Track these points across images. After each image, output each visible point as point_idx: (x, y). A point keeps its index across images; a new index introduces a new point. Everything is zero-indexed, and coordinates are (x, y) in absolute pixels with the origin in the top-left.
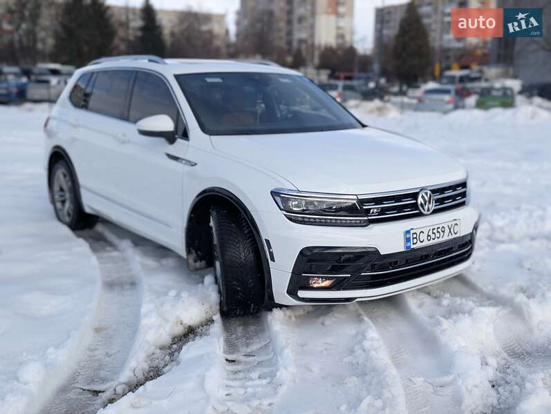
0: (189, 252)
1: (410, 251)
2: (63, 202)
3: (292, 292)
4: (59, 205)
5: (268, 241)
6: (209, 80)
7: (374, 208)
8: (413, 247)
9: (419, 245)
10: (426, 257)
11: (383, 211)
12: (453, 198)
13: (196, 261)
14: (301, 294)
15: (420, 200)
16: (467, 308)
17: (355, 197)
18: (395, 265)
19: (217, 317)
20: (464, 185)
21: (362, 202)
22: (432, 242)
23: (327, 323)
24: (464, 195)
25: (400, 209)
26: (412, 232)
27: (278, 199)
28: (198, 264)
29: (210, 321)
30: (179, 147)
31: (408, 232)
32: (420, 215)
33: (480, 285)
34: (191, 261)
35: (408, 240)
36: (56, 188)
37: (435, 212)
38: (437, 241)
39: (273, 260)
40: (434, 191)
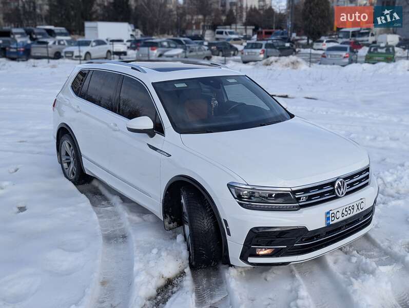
0: (165, 217)
1: (329, 226)
2: (69, 164)
3: (244, 257)
4: (65, 165)
5: (225, 221)
6: (177, 86)
7: (303, 197)
8: (331, 223)
9: (336, 221)
10: (340, 229)
11: (310, 198)
12: (360, 181)
13: (170, 223)
14: (251, 260)
17: (290, 189)
18: (318, 237)
19: (188, 270)
20: (367, 170)
21: (294, 192)
22: (345, 217)
23: (269, 278)
24: (367, 177)
25: (322, 195)
26: (331, 212)
27: (233, 190)
28: (171, 225)
29: (182, 273)
30: (157, 140)
31: (328, 213)
32: (337, 197)
34: (167, 223)
35: (328, 219)
36: (63, 153)
37: (348, 193)
38: (349, 216)
39: (229, 234)
40: (345, 179)
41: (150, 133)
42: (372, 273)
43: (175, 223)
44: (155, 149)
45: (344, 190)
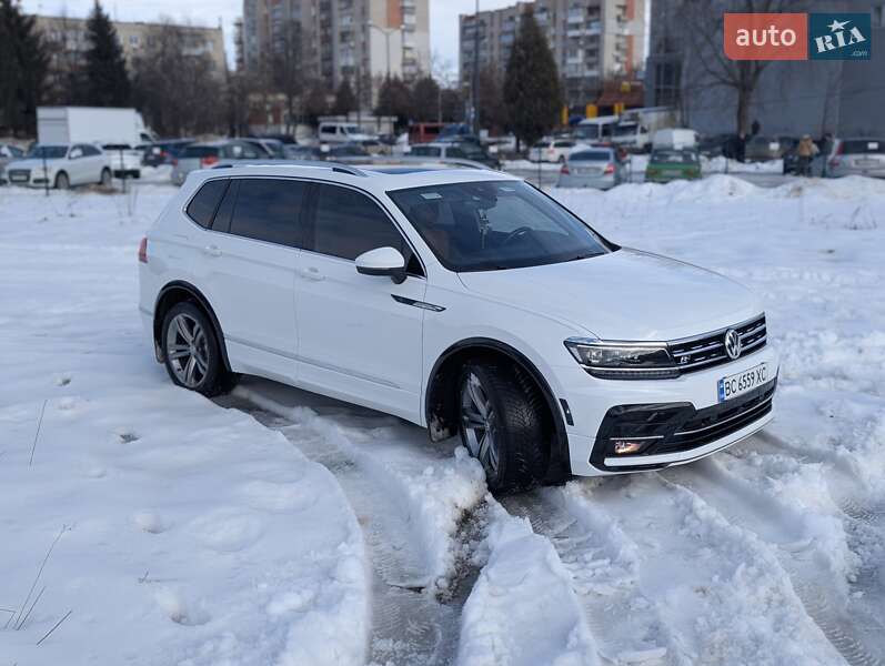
1: (723, 402)
2: (184, 361)
3: (597, 459)
4: (176, 364)
5: (564, 402)
6: (427, 196)
7: (684, 355)
8: (726, 398)
9: (732, 396)
10: (735, 411)
11: (693, 358)
12: (755, 337)
13: (438, 430)
14: (609, 462)
15: (728, 342)
16: (791, 466)
17: (665, 344)
18: (706, 421)
19: (489, 497)
20: (762, 320)
21: (671, 349)
22: (744, 391)
23: (633, 495)
24: (763, 332)
25: (707, 354)
26: (725, 381)
27: (574, 350)
28: (441, 433)
30: (411, 286)
31: (721, 381)
32: (728, 360)
33: (783, 439)
34: (434, 430)
35: (721, 391)
36: (171, 339)
37: (744, 354)
38: (748, 389)
39: (571, 423)
40: (738, 330)
41: (397, 276)
42: (796, 470)
43: (446, 431)
44: (410, 302)
45: (738, 348)
